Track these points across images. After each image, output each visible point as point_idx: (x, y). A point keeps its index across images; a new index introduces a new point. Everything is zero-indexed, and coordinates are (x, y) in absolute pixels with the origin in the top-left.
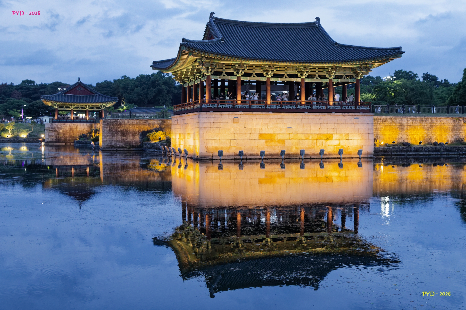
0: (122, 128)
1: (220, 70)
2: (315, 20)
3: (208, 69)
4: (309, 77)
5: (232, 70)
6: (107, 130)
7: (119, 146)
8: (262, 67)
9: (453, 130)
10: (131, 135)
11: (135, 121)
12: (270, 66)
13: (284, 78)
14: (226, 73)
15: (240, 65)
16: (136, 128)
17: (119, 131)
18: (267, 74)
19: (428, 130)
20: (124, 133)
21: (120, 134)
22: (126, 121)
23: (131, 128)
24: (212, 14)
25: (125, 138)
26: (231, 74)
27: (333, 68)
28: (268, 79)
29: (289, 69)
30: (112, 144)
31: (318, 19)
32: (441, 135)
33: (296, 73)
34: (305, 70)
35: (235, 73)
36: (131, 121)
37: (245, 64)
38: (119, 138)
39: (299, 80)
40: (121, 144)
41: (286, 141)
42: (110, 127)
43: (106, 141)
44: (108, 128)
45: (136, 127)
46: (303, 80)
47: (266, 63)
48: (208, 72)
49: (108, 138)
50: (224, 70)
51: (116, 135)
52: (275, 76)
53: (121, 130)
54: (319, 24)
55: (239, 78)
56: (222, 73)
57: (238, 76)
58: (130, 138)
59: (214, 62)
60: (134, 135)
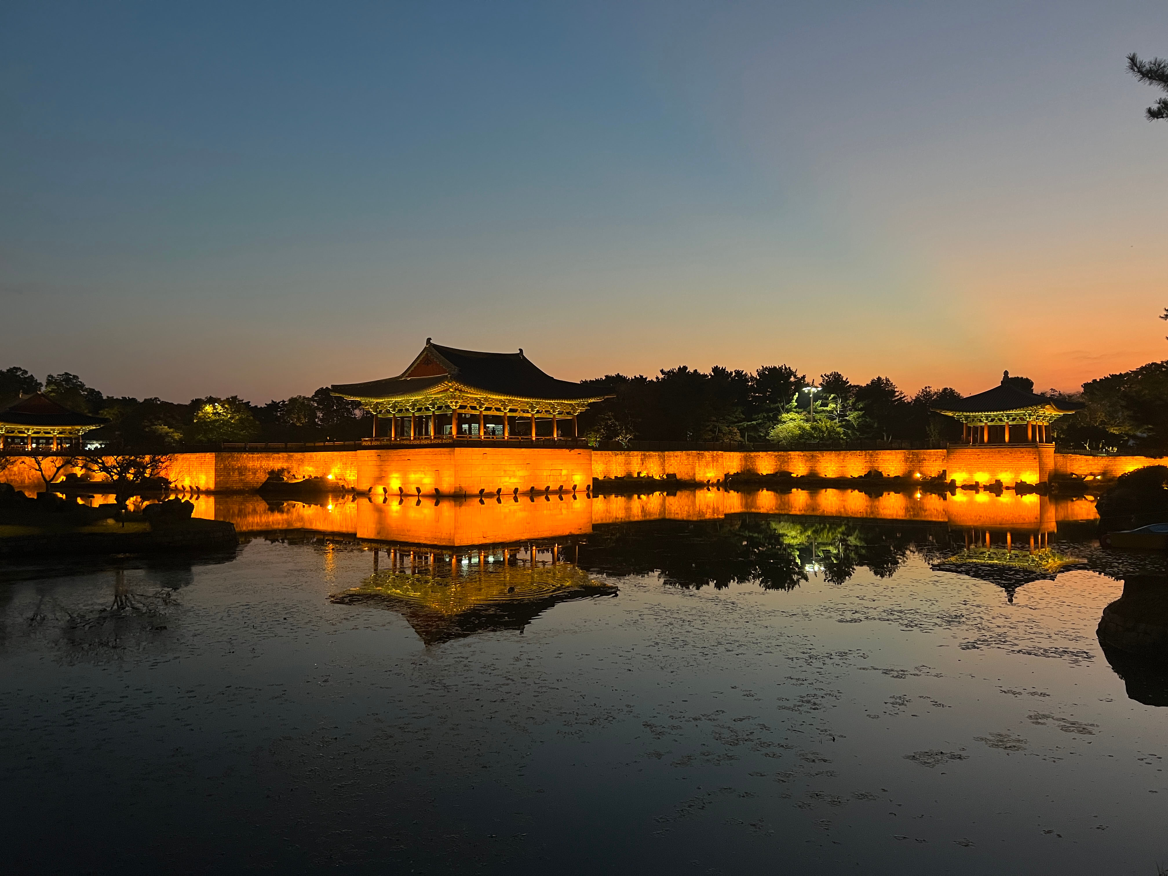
0: (240, 465)
1: (465, 404)
2: (519, 352)
3: (457, 402)
4: (538, 412)
5: (475, 404)
6: (221, 467)
7: (235, 488)
8: (500, 401)
9: (625, 464)
10: (250, 473)
11: (257, 455)
12: (510, 401)
13: (518, 413)
14: (470, 406)
15: (486, 400)
16: (257, 464)
17: (236, 469)
18: (505, 409)
19: (607, 464)
20: (242, 471)
21: (236, 472)
22: (245, 455)
23: (250, 464)
24: (429, 340)
25: (243, 477)
26: (473, 408)
27: (558, 404)
28: (505, 413)
29: (522, 404)
30: (228, 486)
31: (521, 350)
32: (616, 469)
33: (527, 408)
34: (537, 405)
35: (478, 407)
36: (251, 456)
37: (489, 398)
38: (236, 476)
39: (530, 415)
40: (240, 485)
41: (526, 478)
42: (224, 464)
43: (220, 481)
44: (222, 465)
45: (256, 462)
46: (533, 415)
47: (505, 398)
48: (456, 406)
49: (222, 478)
50: (468, 404)
51: (231, 473)
52: (511, 410)
53: (239, 469)
54: (523, 356)
55: (481, 412)
56: (467, 406)
57: (481, 410)
58: (249, 477)
59: (463, 396)
60: (255, 473)
